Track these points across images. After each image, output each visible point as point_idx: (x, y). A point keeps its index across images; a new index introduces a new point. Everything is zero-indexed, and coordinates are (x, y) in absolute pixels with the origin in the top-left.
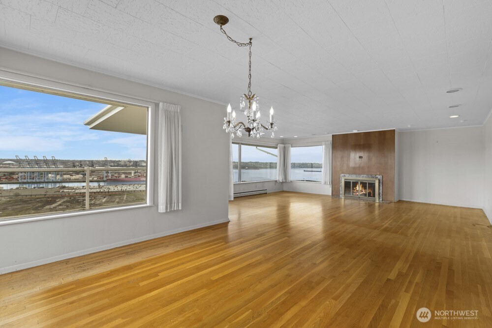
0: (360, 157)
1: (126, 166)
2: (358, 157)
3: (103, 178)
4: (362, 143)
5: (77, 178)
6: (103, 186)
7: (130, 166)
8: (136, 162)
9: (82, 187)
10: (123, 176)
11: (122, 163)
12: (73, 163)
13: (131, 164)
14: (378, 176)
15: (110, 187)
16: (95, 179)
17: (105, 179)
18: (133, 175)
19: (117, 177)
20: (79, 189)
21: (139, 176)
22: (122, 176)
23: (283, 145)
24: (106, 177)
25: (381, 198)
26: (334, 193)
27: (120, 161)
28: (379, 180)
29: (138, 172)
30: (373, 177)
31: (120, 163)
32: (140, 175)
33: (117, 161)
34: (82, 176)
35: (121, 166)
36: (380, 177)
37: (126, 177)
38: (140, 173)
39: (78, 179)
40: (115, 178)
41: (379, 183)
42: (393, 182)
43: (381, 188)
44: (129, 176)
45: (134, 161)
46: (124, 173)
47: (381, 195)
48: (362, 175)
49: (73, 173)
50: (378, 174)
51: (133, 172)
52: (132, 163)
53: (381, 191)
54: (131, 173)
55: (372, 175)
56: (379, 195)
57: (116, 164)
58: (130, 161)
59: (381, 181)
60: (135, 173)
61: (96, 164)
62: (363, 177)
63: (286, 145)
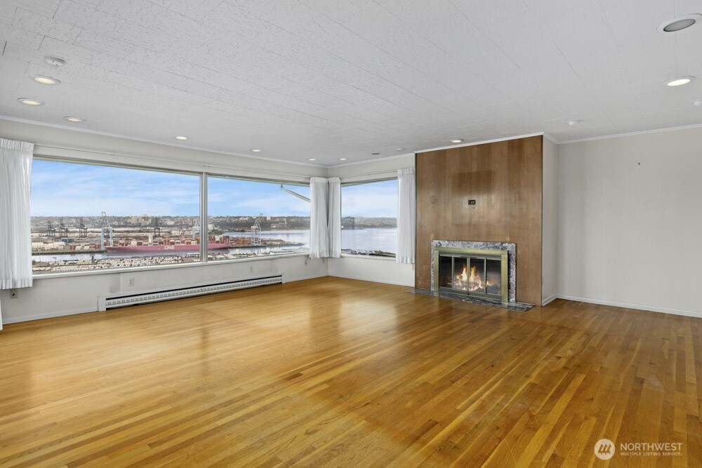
0: (471, 202)
1: (139, 225)
2: (467, 202)
3: (99, 246)
4: (475, 169)
5: (55, 247)
6: (99, 260)
7: (146, 226)
8: (157, 219)
9: (63, 263)
10: (134, 243)
11: (133, 222)
12: (49, 222)
13: (148, 223)
14: (506, 244)
15: (111, 262)
16: (87, 248)
17: (103, 248)
18: (150, 240)
19: (123, 244)
20: (58, 265)
21: (161, 243)
22: (132, 242)
23: (324, 180)
24: (105, 244)
25: (513, 295)
26: (420, 283)
27: (129, 217)
28: (509, 255)
29: (159, 236)
30: (496, 248)
31: (129, 221)
32: (163, 240)
33: (124, 218)
34: (63, 243)
35: (131, 227)
36: (510, 247)
37: (139, 244)
38: (163, 237)
39: (57, 249)
40: (121, 246)
41: (509, 260)
42: (539, 259)
43: (513, 272)
44: (144, 243)
45: (153, 218)
46: (136, 238)
47: (513, 287)
48: (475, 243)
49: (48, 239)
50: (508, 239)
51: (150, 235)
52: (150, 221)
53: (513, 280)
54: (147, 238)
55: (494, 242)
56: (509, 288)
57: (122, 223)
58: (146, 218)
59: (513, 257)
60: (155, 237)
61: (88, 223)
62: (476, 247)
63: (332, 180)
